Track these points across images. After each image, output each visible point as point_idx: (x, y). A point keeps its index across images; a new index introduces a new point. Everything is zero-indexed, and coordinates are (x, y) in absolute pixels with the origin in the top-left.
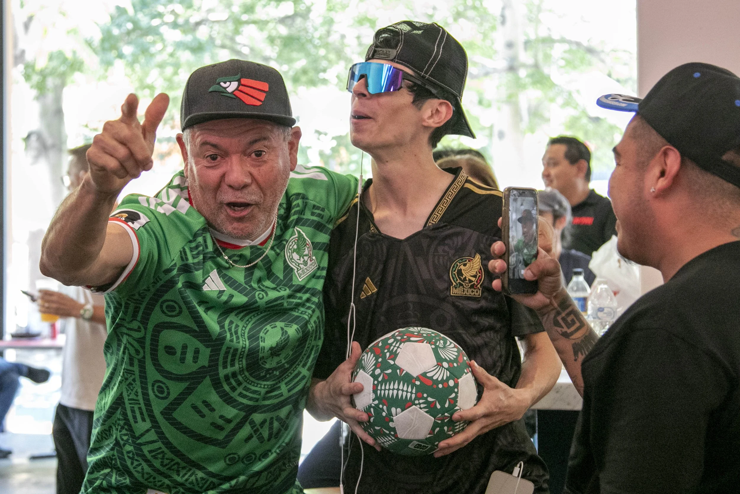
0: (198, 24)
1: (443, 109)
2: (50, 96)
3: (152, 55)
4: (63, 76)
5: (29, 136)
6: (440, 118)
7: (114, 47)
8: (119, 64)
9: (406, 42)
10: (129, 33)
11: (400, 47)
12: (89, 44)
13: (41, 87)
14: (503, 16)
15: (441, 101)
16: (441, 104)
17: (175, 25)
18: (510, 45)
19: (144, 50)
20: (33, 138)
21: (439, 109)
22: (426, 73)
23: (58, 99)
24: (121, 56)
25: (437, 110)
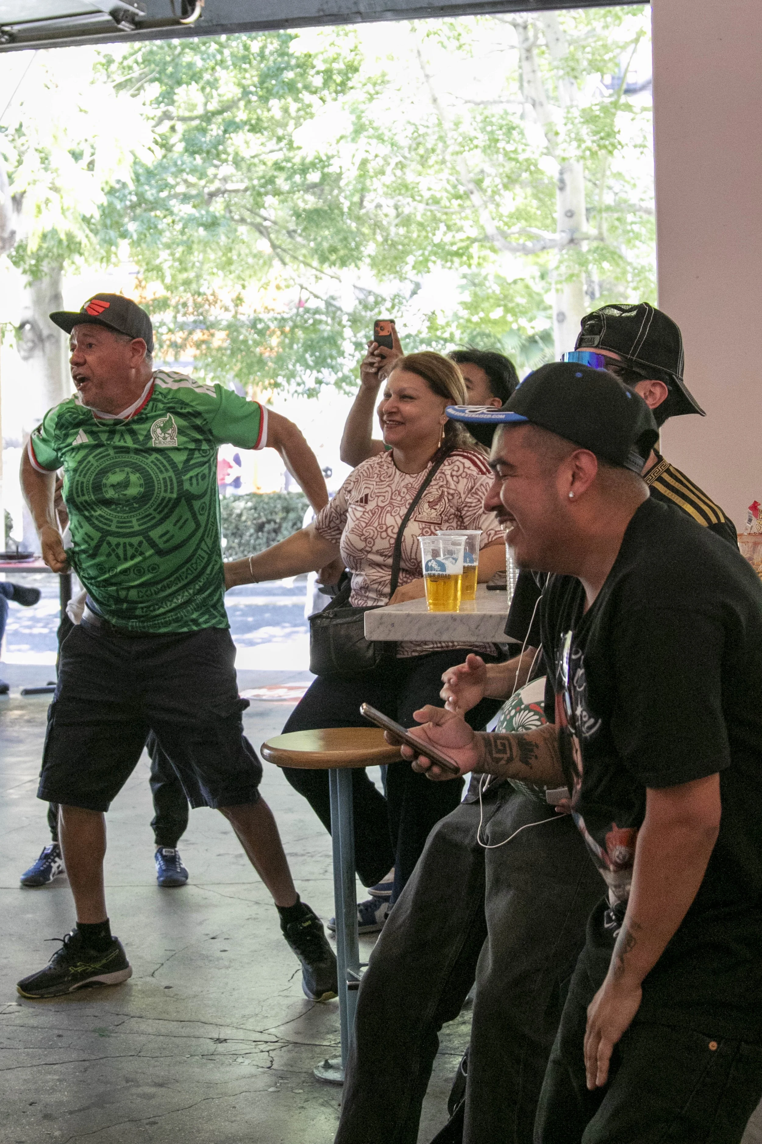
0: (212, 195)
1: (657, 391)
2: (46, 281)
3: (161, 232)
4: (60, 258)
5: (22, 326)
6: (655, 399)
7: (118, 225)
8: (124, 244)
9: (609, 327)
10: (133, 207)
11: (604, 331)
12: (87, 220)
13: (35, 272)
14: (562, 181)
15: (653, 381)
16: (654, 385)
17: (186, 198)
18: (570, 214)
19: (152, 227)
20: (28, 327)
21: (652, 390)
22: (633, 355)
23: (55, 283)
24: (124, 235)
25: (651, 392)
